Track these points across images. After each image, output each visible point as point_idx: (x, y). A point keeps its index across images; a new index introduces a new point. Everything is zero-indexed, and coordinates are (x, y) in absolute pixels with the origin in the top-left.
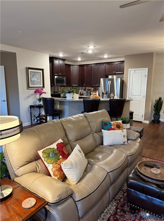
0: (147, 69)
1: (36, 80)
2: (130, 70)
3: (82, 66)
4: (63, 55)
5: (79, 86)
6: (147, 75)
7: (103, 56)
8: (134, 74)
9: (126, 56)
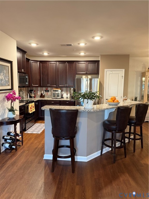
0: (124, 70)
1: (3, 78)
2: (106, 70)
3: (44, 62)
4: (37, 44)
5: (40, 86)
6: (124, 76)
7: (80, 53)
8: (110, 75)
9: (102, 56)
